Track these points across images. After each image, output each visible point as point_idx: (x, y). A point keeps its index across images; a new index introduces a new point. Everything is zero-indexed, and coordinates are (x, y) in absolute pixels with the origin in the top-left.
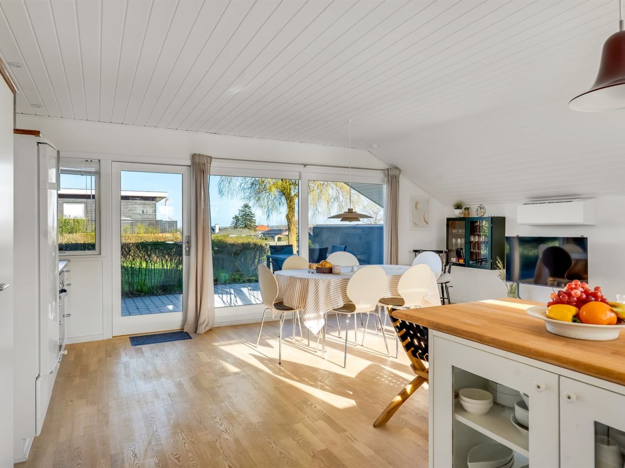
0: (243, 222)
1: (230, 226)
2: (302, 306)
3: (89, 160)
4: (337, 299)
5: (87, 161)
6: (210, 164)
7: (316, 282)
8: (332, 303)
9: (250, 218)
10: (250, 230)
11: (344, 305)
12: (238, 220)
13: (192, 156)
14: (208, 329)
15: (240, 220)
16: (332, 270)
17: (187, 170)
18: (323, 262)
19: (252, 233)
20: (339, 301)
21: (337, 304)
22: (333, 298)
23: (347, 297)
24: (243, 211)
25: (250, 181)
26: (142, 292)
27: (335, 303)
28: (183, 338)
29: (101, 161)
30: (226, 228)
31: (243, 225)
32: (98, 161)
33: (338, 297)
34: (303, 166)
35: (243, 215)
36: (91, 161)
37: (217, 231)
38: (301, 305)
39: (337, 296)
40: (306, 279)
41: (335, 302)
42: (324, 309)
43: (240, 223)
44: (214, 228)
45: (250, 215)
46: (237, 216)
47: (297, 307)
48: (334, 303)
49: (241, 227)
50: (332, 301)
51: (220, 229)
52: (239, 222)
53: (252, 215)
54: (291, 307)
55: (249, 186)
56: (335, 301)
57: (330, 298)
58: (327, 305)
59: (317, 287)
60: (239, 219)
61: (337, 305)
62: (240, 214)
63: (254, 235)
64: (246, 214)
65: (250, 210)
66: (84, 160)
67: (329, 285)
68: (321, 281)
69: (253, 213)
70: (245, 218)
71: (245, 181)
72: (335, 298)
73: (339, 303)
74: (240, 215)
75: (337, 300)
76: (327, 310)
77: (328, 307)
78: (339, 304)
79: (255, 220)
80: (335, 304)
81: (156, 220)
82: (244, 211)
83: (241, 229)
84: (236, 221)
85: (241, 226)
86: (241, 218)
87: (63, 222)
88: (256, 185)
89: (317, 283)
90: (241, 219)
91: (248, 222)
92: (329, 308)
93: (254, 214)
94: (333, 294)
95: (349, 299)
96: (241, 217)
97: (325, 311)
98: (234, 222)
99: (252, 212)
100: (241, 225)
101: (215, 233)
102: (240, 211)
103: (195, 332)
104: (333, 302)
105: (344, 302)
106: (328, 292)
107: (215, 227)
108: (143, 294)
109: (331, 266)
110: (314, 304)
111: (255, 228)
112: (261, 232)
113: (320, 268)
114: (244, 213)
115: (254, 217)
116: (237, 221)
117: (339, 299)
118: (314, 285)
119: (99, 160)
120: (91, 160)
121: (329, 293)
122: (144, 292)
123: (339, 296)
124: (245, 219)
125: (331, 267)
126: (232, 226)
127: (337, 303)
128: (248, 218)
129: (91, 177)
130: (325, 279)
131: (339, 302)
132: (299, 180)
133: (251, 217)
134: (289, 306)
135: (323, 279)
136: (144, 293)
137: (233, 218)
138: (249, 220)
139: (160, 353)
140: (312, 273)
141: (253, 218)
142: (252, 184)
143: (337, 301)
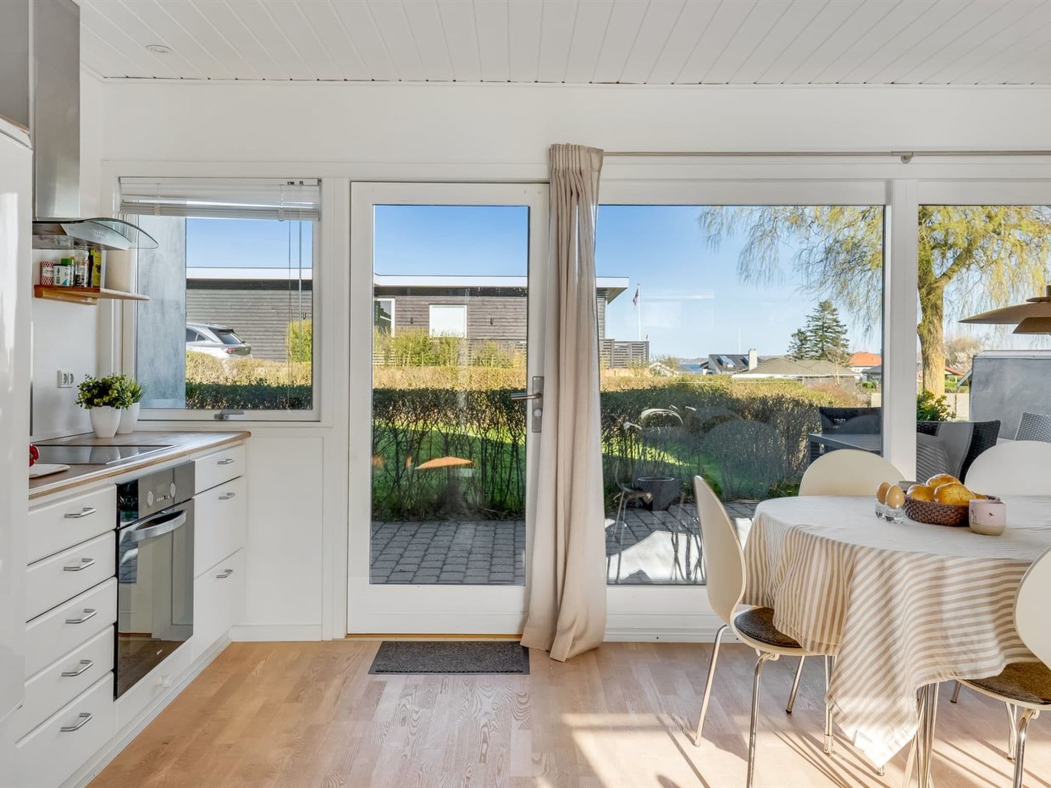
0: (816, 345)
1: (787, 353)
2: (832, 643)
3: (297, 182)
4: (972, 643)
5: (292, 183)
6: (599, 171)
7: (883, 562)
8: (951, 654)
9: (834, 335)
10: (829, 364)
11: (1008, 667)
12: (805, 339)
13: (548, 151)
14: (581, 646)
15: (810, 340)
16: (967, 513)
17: (540, 193)
18: (936, 480)
19: (837, 370)
20: (983, 650)
21: (972, 661)
22: (954, 636)
23: (1018, 638)
24: (818, 319)
25: (822, 244)
26: (503, 510)
27: (965, 657)
28: (505, 669)
29: (324, 181)
30: (773, 359)
31: (817, 352)
32: (316, 182)
33: (977, 633)
34: (898, 159)
35: (817, 329)
36: (301, 183)
37: (753, 364)
38: (829, 639)
39: (975, 629)
40: (846, 545)
41: (965, 653)
42: (919, 668)
43: (808, 348)
44: (746, 358)
45: (835, 327)
46: (803, 330)
47: (813, 642)
48: (958, 654)
49: (812, 357)
50: (948, 646)
51: (759, 360)
52: (808, 346)
53: (839, 329)
54: (793, 638)
55: (819, 257)
56: (964, 648)
57: (944, 634)
58: (932, 656)
59: (887, 581)
60: (808, 338)
61: (972, 666)
62: (809, 326)
63: (842, 375)
64: (825, 325)
65: (835, 317)
66: (285, 182)
67: (938, 580)
68: (904, 561)
69: (841, 324)
70: (821, 335)
71: (808, 243)
72: (966, 635)
73: (982, 659)
74: (810, 329)
75: (971, 647)
76: (934, 677)
77: (937, 664)
78: (982, 665)
79: (847, 340)
80: (965, 661)
81: (606, 338)
82: (820, 319)
83: (812, 362)
84: (799, 343)
85: (813, 353)
86: (811, 334)
87: (421, 343)
88: (838, 253)
89: (891, 566)
90: (811, 338)
91: (830, 345)
92: (939, 668)
93: (845, 326)
94: (955, 618)
95: (1023, 646)
96: (811, 332)
97: (925, 679)
98: (796, 344)
99: (839, 322)
100: (812, 351)
101: (747, 370)
102: (811, 320)
103: (547, 651)
104: (956, 649)
105: (1007, 657)
106: (936, 608)
107: (748, 355)
108: (505, 513)
109: (965, 498)
110: (875, 649)
111: (845, 359)
112: (861, 369)
113: (922, 504)
114: (821, 324)
115: (845, 333)
116: (801, 341)
117: (979, 642)
118: (877, 573)
119: (320, 181)
120: (301, 180)
121: (941, 612)
122: (506, 509)
123: (983, 632)
124: (823, 339)
125: (965, 504)
126: (789, 353)
127: (973, 656)
128: (830, 334)
129: (301, 223)
130: (919, 556)
131: (982, 655)
132: (884, 206)
133: (838, 332)
134: (789, 635)
135: (914, 553)
136: (507, 511)
137: (792, 336)
138: (831, 340)
139: (417, 713)
140: (889, 519)
141: (843, 336)
142: (828, 251)
143: (974, 651)
